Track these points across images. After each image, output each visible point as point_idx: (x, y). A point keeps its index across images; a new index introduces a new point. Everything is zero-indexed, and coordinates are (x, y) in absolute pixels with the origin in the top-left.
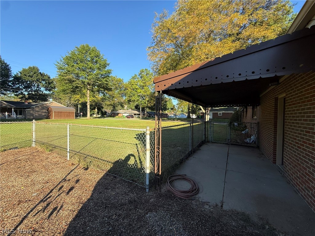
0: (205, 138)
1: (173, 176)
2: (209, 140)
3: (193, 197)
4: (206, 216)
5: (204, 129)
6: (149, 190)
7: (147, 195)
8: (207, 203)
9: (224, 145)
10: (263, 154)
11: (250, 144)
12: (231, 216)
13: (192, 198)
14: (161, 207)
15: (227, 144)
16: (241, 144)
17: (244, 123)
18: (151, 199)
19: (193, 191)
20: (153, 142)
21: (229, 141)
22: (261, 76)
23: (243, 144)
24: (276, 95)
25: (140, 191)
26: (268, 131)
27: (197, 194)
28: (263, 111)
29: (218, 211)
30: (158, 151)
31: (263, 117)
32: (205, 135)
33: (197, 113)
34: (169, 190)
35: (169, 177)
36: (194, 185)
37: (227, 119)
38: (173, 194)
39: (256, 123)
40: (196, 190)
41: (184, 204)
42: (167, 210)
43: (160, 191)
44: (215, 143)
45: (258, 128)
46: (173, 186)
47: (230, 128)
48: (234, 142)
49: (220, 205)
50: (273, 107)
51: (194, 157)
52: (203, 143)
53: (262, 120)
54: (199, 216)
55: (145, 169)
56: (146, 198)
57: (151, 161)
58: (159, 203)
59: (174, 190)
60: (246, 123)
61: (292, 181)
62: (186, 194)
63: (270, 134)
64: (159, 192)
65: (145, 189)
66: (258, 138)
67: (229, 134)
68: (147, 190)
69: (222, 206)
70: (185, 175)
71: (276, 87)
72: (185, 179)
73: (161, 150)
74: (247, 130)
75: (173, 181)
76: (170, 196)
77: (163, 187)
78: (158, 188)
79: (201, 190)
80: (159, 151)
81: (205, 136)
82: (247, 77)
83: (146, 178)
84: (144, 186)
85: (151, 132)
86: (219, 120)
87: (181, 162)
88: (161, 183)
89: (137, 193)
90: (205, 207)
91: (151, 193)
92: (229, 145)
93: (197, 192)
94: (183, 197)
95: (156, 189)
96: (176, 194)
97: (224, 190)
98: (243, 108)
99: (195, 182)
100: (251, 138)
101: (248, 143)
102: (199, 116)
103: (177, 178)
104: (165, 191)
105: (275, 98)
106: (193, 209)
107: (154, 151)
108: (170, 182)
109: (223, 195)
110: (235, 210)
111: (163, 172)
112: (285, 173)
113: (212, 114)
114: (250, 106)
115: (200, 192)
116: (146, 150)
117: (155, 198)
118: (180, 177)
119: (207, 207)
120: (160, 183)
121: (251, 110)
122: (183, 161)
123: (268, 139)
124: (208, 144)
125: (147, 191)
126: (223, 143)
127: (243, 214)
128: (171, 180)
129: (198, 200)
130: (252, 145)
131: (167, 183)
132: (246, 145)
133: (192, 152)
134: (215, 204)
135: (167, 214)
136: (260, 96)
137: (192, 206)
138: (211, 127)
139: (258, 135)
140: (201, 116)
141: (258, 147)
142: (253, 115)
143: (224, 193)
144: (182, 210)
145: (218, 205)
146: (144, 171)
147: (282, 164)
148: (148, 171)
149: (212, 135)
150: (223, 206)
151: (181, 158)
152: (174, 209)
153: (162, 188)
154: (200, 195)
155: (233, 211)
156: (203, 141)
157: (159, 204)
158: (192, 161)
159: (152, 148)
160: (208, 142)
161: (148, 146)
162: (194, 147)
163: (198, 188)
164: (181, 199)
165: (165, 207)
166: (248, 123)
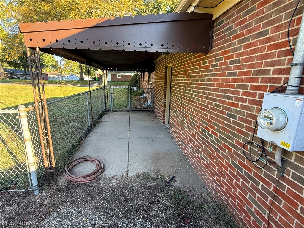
0: (106, 107)
1: (72, 162)
2: (110, 109)
3: (99, 176)
4: (114, 189)
5: (104, 97)
6: (39, 191)
7: (38, 198)
8: (114, 177)
9: (125, 112)
10: (157, 117)
11: (147, 108)
12: (135, 180)
13: (99, 178)
14: (62, 204)
15: (128, 111)
16: (140, 110)
17: (142, 88)
18: (44, 201)
19: (98, 171)
20: (34, 127)
21: (130, 107)
22: (157, 49)
23: (141, 110)
24: (166, 64)
25: (23, 199)
26: (160, 96)
27: (103, 172)
28: (157, 77)
29: (125, 180)
30: (46, 137)
31: (156, 83)
32: (105, 103)
33: (93, 74)
34: (70, 180)
35: (67, 164)
36: (99, 164)
37: (127, 81)
38: (75, 182)
39: (151, 89)
40: (101, 168)
41: (91, 188)
42: (71, 204)
43: (57, 186)
44: (116, 111)
45: (153, 92)
46: (73, 173)
47: (130, 94)
48: (134, 108)
49: (126, 174)
50: (164, 74)
51: (95, 132)
52: (104, 113)
53: (156, 86)
54: (108, 193)
55: (28, 167)
56: (37, 202)
57: (35, 153)
58: (58, 200)
59: (76, 177)
60: (144, 88)
61: (174, 136)
62: (92, 177)
63: (162, 99)
64: (56, 188)
65: (32, 192)
66: (153, 102)
67: (130, 101)
68: (36, 192)
69: (127, 175)
70: (88, 156)
71: (166, 56)
72: (87, 161)
73: (50, 136)
74: (145, 95)
75: (73, 167)
76: (72, 186)
77: (61, 179)
78: (52, 182)
79: (107, 167)
80: (48, 137)
81: (106, 105)
82: (146, 49)
83: (31, 178)
84: (30, 188)
85: (28, 113)
86: (118, 83)
87: (80, 142)
88: (57, 176)
89: (19, 202)
90: (112, 182)
91: (43, 193)
92: (130, 111)
93: (103, 170)
94: (88, 182)
95: (50, 186)
96: (79, 181)
97: (128, 159)
98: (141, 72)
99: (99, 160)
100: (147, 102)
101: (145, 108)
102: (95, 78)
103: (78, 162)
104: (65, 183)
105: (166, 66)
106: (101, 189)
107: (39, 139)
108: (68, 171)
109: (128, 164)
110: (138, 173)
111: (57, 162)
112: (170, 131)
113: (110, 76)
114: (147, 71)
115: (106, 169)
116: (23, 141)
117: (51, 197)
118: (81, 160)
119: (114, 181)
120: (54, 177)
121: (148, 74)
122: (82, 139)
123: (160, 103)
124: (109, 113)
125: (35, 194)
126: (125, 111)
127: (144, 174)
128: (70, 167)
129: (105, 178)
130: (148, 109)
131: (65, 173)
132: (144, 110)
133: (93, 127)
134: (121, 175)
135: (72, 208)
136: (155, 62)
137: (99, 186)
138: (111, 93)
139: (153, 100)
140: (98, 78)
141: (153, 111)
142: (149, 80)
143: (128, 162)
144: (89, 195)
145: (124, 175)
146: (26, 171)
147: (169, 123)
148: (33, 169)
149: (113, 103)
150: (129, 174)
151: (79, 137)
152: (79, 198)
153: (59, 181)
154: (106, 172)
155: (136, 175)
156: (103, 111)
157: (58, 202)
158: (93, 137)
159: (35, 134)
160: (109, 111)
161: (27, 134)
162: (94, 120)
163: (104, 165)
164: (86, 184)
165: (67, 202)
166: (145, 88)
